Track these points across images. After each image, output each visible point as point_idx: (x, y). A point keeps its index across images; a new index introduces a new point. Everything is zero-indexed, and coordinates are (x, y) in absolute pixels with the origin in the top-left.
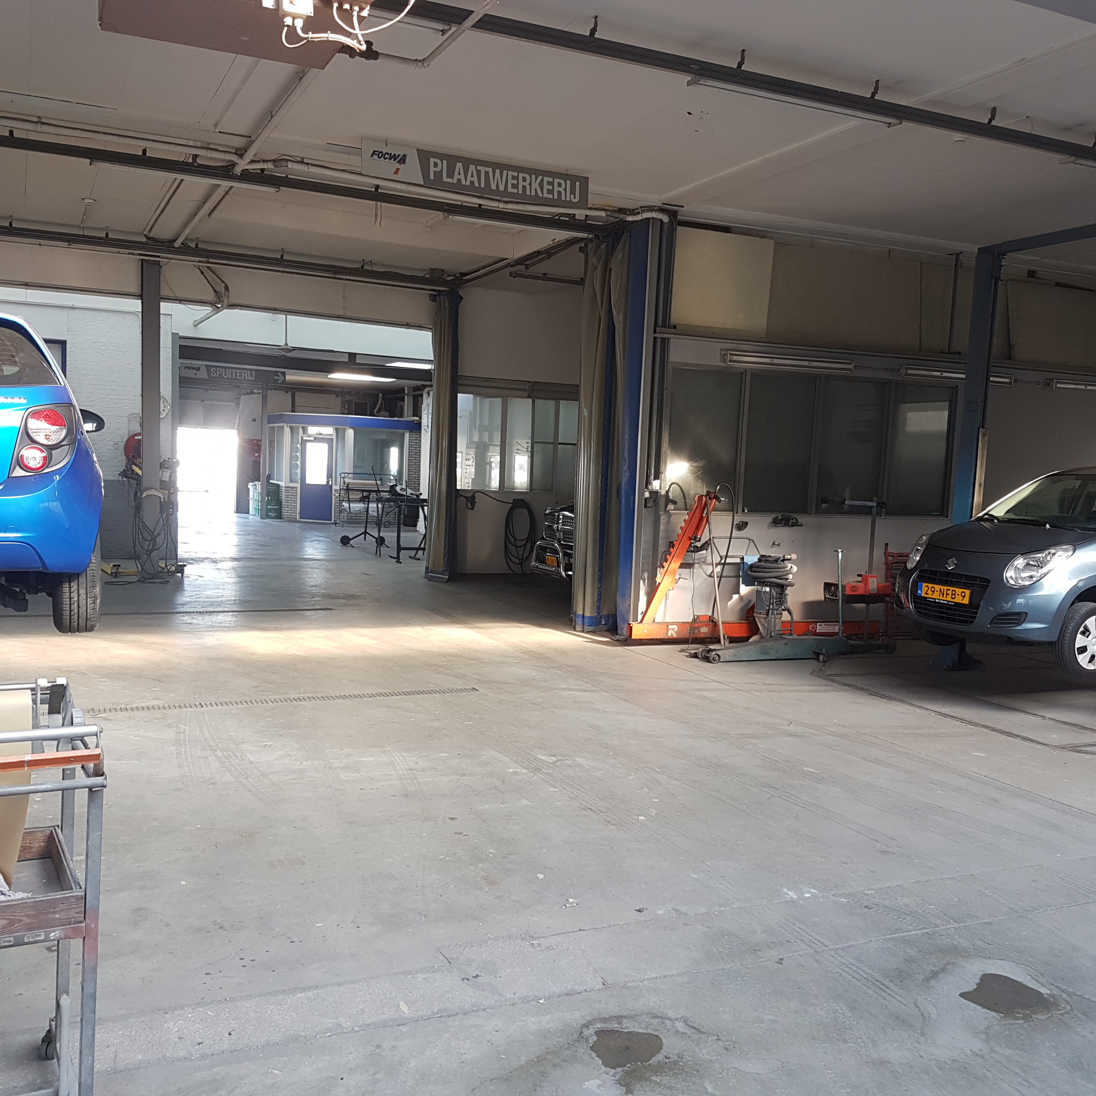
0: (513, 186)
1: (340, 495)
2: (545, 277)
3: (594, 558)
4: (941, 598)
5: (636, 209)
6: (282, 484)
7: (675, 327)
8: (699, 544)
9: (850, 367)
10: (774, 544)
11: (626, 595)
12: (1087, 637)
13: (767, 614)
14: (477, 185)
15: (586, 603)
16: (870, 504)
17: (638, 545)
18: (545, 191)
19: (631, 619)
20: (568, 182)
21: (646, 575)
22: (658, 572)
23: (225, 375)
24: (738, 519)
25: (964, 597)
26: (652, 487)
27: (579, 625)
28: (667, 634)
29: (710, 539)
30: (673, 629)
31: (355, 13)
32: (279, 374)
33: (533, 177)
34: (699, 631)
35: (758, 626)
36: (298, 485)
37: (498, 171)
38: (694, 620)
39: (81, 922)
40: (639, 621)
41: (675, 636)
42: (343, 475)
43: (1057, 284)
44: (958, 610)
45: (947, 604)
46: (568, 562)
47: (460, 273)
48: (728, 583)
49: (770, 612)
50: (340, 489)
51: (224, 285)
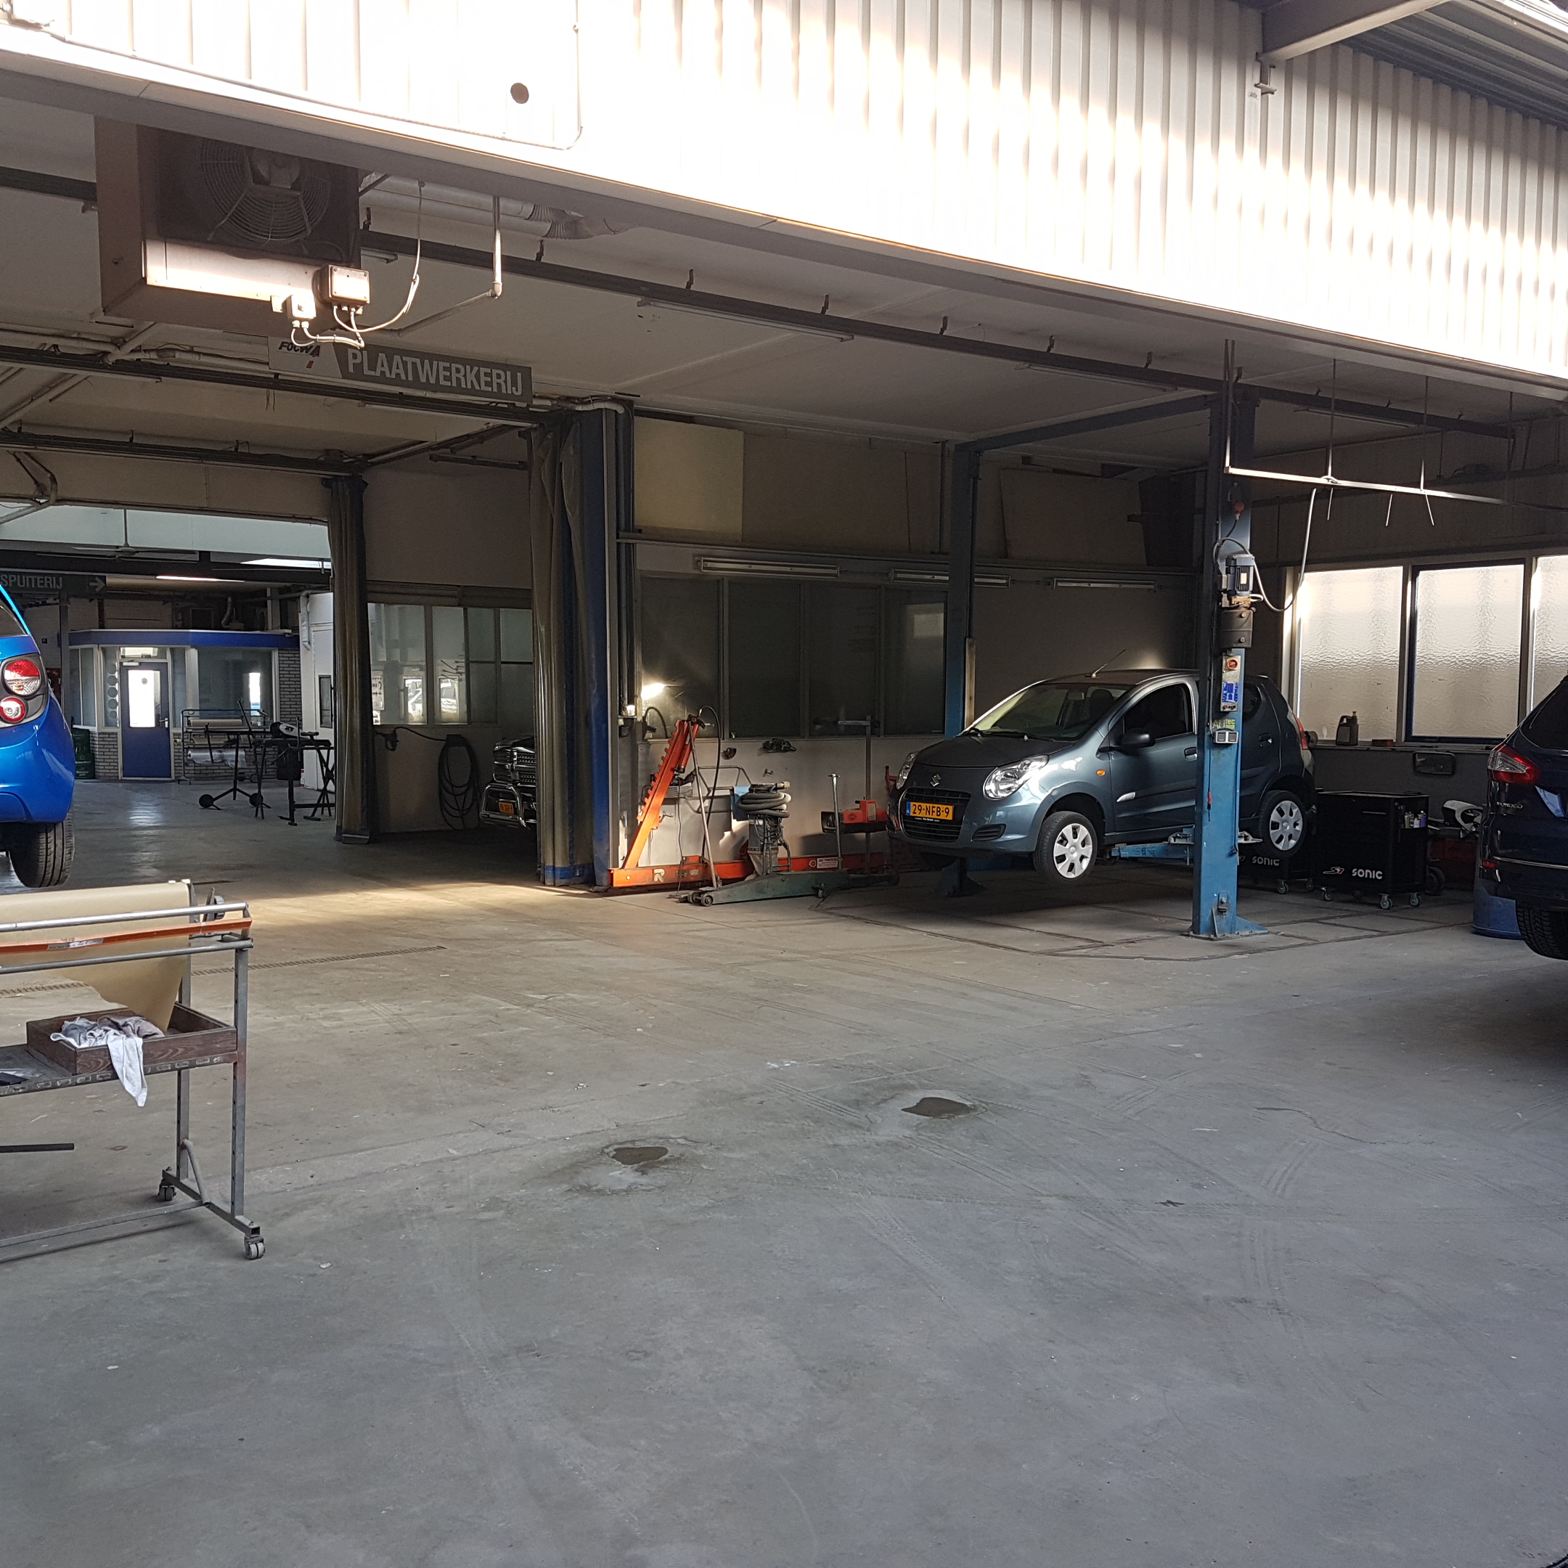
0: (446, 378)
1: (183, 741)
2: (474, 460)
3: (563, 798)
4: (928, 816)
5: (586, 398)
6: (94, 729)
7: (640, 531)
8: (683, 776)
9: (835, 572)
10: (766, 772)
11: (603, 838)
12: (1065, 846)
13: (762, 850)
14: (403, 377)
15: (556, 852)
16: (863, 723)
17: (615, 779)
18: (483, 383)
19: (611, 866)
20: (508, 373)
21: (625, 815)
22: (639, 810)
23: (21, 584)
24: (725, 746)
25: (948, 813)
26: (627, 713)
27: (549, 880)
28: (653, 879)
29: (695, 770)
30: (660, 874)
31: (352, 314)
32: (97, 579)
33: (468, 367)
34: (689, 874)
35: (753, 864)
36: (119, 731)
37: (426, 361)
38: (683, 862)
39: (234, 1051)
40: (620, 866)
41: (662, 881)
42: (186, 713)
43: (1055, 471)
44: (945, 828)
45: (933, 822)
46: (527, 808)
47: (364, 455)
48: (718, 818)
49: (765, 848)
50: (183, 733)
51: (49, 475)
